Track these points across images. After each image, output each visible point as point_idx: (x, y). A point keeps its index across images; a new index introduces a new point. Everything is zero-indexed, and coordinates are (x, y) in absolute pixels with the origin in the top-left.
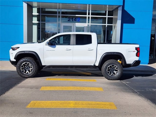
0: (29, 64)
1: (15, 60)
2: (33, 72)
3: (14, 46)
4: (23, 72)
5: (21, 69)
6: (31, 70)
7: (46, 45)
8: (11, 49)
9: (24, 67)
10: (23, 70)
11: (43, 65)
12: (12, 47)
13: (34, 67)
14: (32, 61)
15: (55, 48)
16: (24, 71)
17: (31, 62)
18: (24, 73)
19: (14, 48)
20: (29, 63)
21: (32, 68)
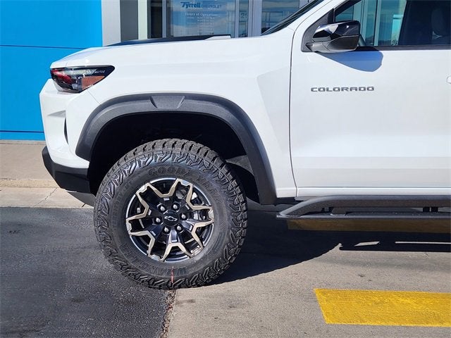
0: (187, 188)
1: (84, 164)
2: (214, 250)
3: (72, 62)
4: (145, 248)
5: (129, 226)
6: (200, 232)
7: (307, 47)
8: (51, 84)
9: (148, 211)
10: (146, 233)
11: (282, 191)
12: (55, 65)
13: (219, 213)
14: (210, 170)
15: (373, 68)
16: (147, 239)
17: (198, 180)
18: (154, 257)
19: (72, 73)
20: (184, 183)
21: (207, 219)
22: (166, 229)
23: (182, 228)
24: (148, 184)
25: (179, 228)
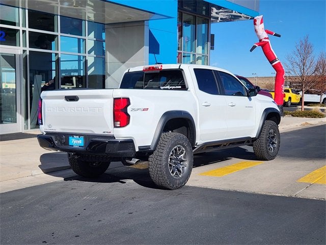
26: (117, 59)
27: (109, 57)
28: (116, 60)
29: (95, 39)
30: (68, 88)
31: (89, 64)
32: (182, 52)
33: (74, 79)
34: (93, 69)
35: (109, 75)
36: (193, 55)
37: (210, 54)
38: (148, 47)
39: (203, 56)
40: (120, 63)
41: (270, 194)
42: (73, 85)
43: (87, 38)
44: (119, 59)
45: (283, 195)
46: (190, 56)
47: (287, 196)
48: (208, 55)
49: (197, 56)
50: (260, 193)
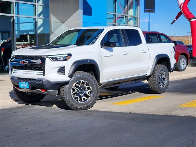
10: (76, 96)
20: (83, 81)
21: (90, 89)
22: (80, 95)
23: (84, 93)
24: (75, 83)
25: (83, 93)
26: (59, 20)
27: (53, 19)
28: (57, 21)
29: (43, 5)
30: (24, 44)
31: (39, 25)
32: (116, 14)
33: (28, 37)
34: (41, 29)
35: (53, 33)
36: (126, 16)
37: (140, 16)
38: (82, 10)
39: (134, 17)
40: (61, 23)
41: (154, 114)
42: (28, 41)
43: (36, 4)
44: (60, 20)
45: (163, 114)
46: (123, 18)
47: (165, 114)
48: (138, 16)
49: (129, 18)
50: (147, 113)
